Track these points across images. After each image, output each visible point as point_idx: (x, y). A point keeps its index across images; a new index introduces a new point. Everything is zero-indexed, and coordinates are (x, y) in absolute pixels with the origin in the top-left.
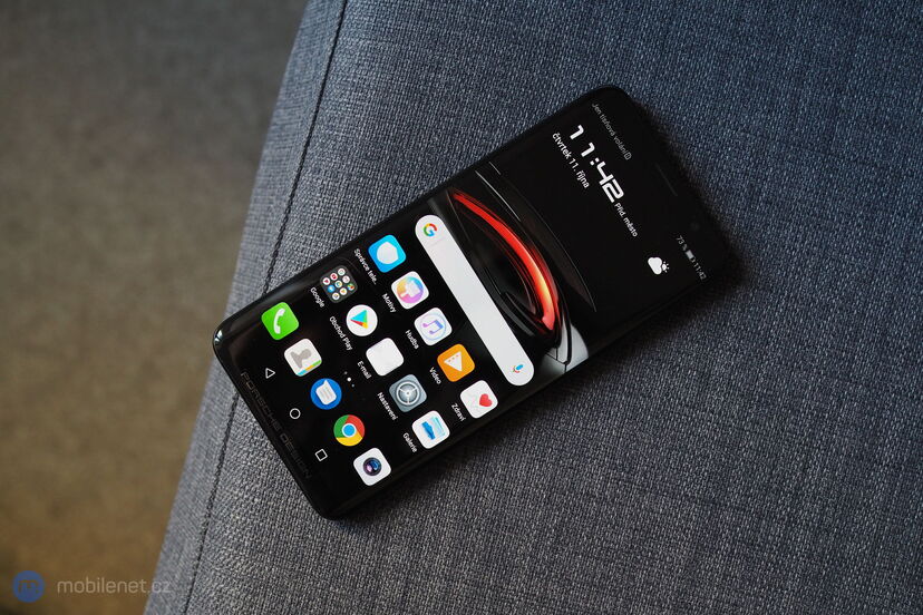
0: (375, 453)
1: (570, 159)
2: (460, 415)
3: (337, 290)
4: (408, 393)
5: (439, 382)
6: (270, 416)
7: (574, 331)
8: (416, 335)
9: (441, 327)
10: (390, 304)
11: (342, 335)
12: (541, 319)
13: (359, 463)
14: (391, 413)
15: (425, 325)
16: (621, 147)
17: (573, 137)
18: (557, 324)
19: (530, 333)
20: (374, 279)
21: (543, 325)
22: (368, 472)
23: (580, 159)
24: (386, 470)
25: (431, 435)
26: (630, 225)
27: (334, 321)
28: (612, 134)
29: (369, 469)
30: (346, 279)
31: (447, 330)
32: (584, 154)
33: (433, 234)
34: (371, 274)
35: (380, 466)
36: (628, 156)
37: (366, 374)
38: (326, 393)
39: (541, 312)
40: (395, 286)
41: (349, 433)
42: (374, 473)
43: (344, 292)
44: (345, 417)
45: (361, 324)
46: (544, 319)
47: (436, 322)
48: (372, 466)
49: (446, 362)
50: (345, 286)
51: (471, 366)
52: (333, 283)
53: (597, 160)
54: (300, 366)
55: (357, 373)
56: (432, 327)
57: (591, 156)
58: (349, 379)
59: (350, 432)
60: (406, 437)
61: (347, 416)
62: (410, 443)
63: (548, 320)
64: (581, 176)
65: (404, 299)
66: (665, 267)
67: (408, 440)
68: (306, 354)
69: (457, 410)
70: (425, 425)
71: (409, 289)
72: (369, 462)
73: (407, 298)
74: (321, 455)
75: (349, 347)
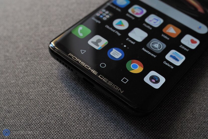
0: (153, 73)
2: (185, 49)
3: (105, 16)
4: (156, 46)
5: (168, 39)
6: (90, 68)
8: (148, 25)
9: (158, 20)
10: (131, 17)
11: (114, 31)
12: (197, 10)
13: (147, 79)
14: (152, 55)
15: (150, 21)
20: (120, 10)
21: (200, 12)
22: (154, 83)
24: (163, 80)
25: (177, 60)
27: (107, 27)
29: (154, 81)
30: (107, 12)
31: (161, 21)
34: (117, 9)
35: (158, 78)
37: (132, 42)
40: (130, 11)
42: (157, 82)
43: (108, 16)
45: (121, 25)
46: (199, 10)
47: (155, 19)
48: (155, 80)
49: (167, 31)
50: (107, 14)
52: (101, 14)
54: (98, 46)
55: (128, 44)
56: (154, 21)
58: (125, 46)
59: (135, 67)
60: (165, 62)
61: (131, 61)
62: (169, 65)
63: (201, 10)
67: (166, 64)
68: (99, 41)
69: (183, 48)
70: (171, 56)
71: (137, 11)
72: (152, 78)
73: (137, 14)
74: (125, 80)
75: (119, 34)
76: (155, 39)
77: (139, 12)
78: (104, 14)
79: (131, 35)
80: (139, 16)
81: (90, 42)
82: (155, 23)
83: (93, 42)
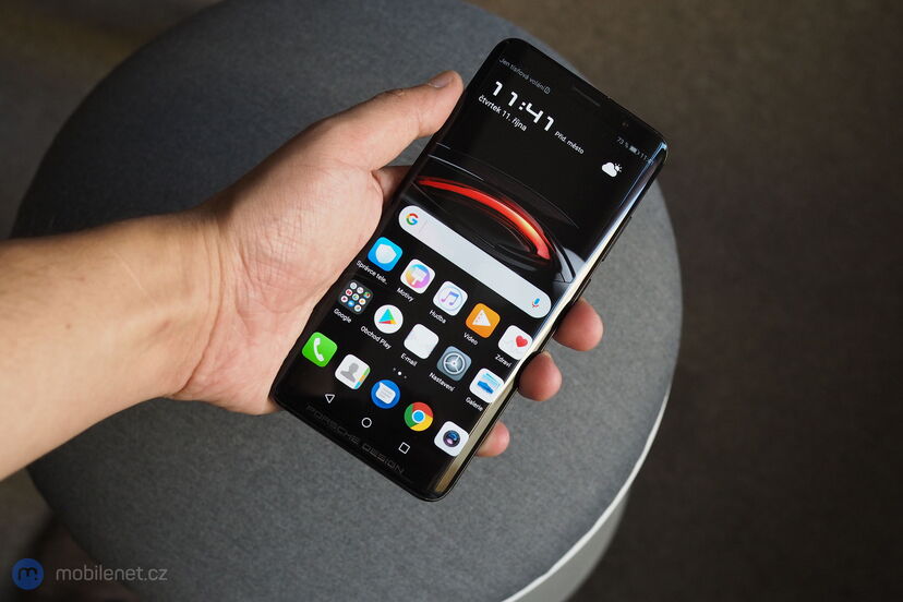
0: (449, 426)
1: (502, 112)
2: (505, 363)
3: (357, 303)
4: (454, 364)
5: (476, 343)
6: (345, 434)
7: (567, 252)
8: (439, 311)
9: (457, 296)
10: (406, 295)
11: (378, 339)
12: (536, 253)
13: (439, 441)
14: (447, 386)
15: (443, 301)
16: (538, 85)
17: (495, 93)
18: (552, 252)
19: (532, 269)
20: (384, 280)
21: (541, 258)
22: (450, 446)
23: (509, 109)
24: (464, 437)
25: (489, 390)
26: (574, 146)
27: (365, 330)
28: (527, 78)
29: (450, 442)
30: (360, 290)
31: (464, 296)
32: (511, 104)
33: (416, 222)
34: (379, 277)
35: (458, 435)
36: (547, 90)
37: (412, 363)
38: (386, 394)
39: (534, 248)
40: (404, 279)
41: (420, 420)
42: (455, 443)
43: (363, 302)
44: (411, 406)
45: (389, 322)
46: (539, 253)
47: (452, 293)
48: (452, 438)
49: (474, 323)
50: (361, 296)
51: (497, 318)
52: (350, 298)
53: (524, 104)
54: (353, 380)
55: (405, 366)
56: (450, 299)
57: (518, 103)
58: (400, 373)
59: (420, 418)
60: (469, 400)
61: (412, 405)
62: (475, 405)
63: (543, 252)
64: (517, 122)
65: (415, 286)
66: (618, 168)
67: (471, 403)
68: (354, 368)
69: (502, 360)
70: (480, 384)
71: (417, 276)
72: (448, 436)
73: (418, 284)
74: (404, 448)
75: (388, 346)
76: (451, 349)
77: (421, 280)
78: (356, 297)
79: (409, 343)
80: (421, 290)
81: (338, 375)
82: (451, 304)
83: (343, 373)
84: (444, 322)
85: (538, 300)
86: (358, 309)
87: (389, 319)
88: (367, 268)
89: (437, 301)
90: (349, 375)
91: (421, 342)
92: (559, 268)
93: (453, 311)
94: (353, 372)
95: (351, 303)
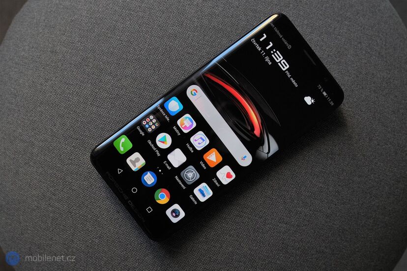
0: (176, 206)
1: (261, 51)
2: (217, 184)
3: (150, 127)
4: (190, 175)
5: (205, 168)
6: (122, 192)
7: (270, 137)
8: (192, 145)
9: (204, 140)
10: (177, 131)
11: (155, 149)
12: (253, 132)
13: (168, 212)
14: (182, 186)
15: (196, 140)
16: (286, 43)
17: (261, 40)
18: (262, 134)
19: (249, 140)
20: (168, 120)
21: (255, 135)
22: (173, 216)
23: (266, 51)
24: (182, 214)
25: (204, 195)
26: (294, 82)
27: (150, 142)
28: (281, 37)
29: (174, 214)
30: (154, 121)
31: (207, 142)
32: (267, 48)
33: (195, 94)
34: (166, 117)
35: (179, 212)
36: (289, 47)
37: (168, 167)
38: (149, 179)
39: (253, 129)
40: (179, 122)
41: (162, 198)
42: (177, 216)
43: (153, 127)
44: (160, 190)
45: (163, 142)
46: (255, 132)
47: (201, 138)
48: (176, 213)
49: (208, 158)
50: (154, 124)
51: (221, 159)
52: (147, 123)
53: (274, 50)
54: (135, 166)
55: (164, 168)
56: (199, 141)
57: (271, 49)
58: (160, 171)
59: (163, 197)
60: (191, 197)
62: (194, 200)
63: (257, 132)
64: (267, 59)
65: (184, 128)
66: (313, 101)
67: (192, 198)
68: (137, 160)
69: (215, 182)
70: (200, 190)
71: (186, 123)
72: (174, 211)
73: (185, 128)
74: (149, 210)
75: (159, 155)
76: (191, 167)
77: (188, 126)
78: (151, 124)
79: (170, 157)
80: (186, 131)
81: (128, 161)
82: (199, 144)
83: (131, 160)
84: (192, 152)
85: (245, 157)
86: (150, 130)
87: (164, 140)
88: (161, 110)
89: (192, 139)
90: (134, 163)
91: (177, 158)
92: (263, 144)
93: (199, 147)
94: (136, 162)
95: (147, 126)
